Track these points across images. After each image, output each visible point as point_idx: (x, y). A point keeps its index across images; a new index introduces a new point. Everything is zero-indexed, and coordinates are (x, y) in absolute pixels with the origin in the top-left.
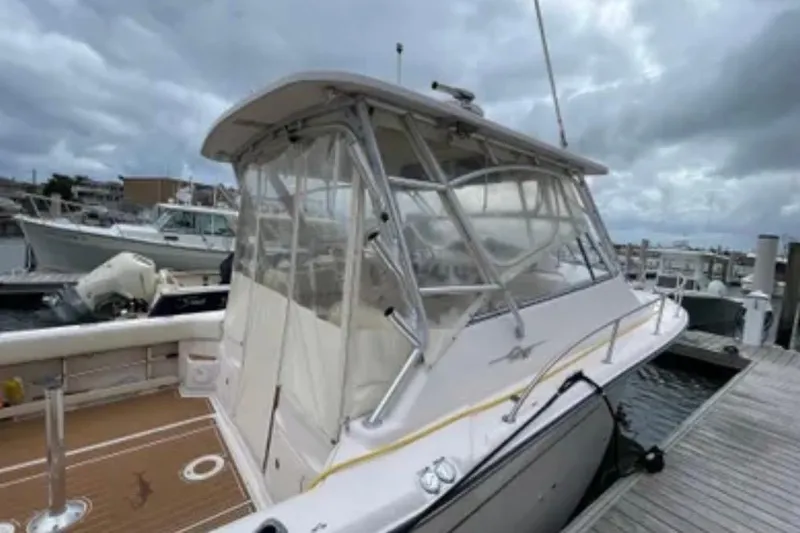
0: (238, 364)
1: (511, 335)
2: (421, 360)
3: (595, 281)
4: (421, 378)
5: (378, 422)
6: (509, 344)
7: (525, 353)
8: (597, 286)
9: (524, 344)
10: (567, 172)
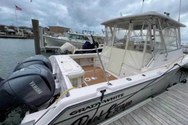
0: (108, 61)
1: (165, 57)
2: (154, 59)
3: (178, 49)
4: (154, 62)
5: (148, 67)
6: (165, 58)
7: (166, 60)
8: (178, 50)
9: (167, 59)
10: (177, 27)
